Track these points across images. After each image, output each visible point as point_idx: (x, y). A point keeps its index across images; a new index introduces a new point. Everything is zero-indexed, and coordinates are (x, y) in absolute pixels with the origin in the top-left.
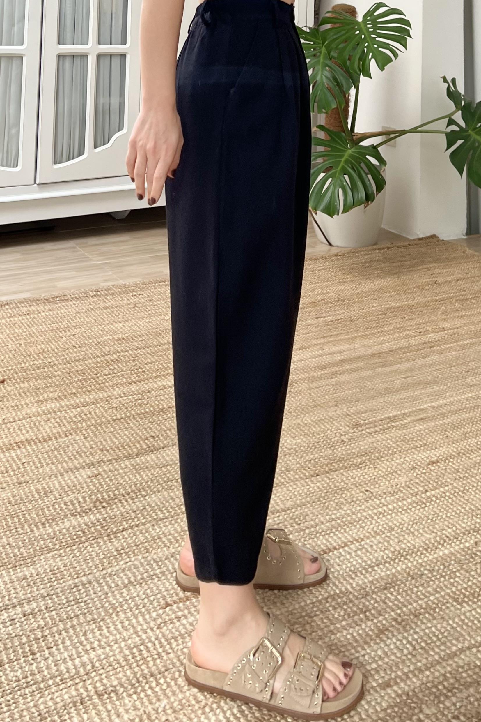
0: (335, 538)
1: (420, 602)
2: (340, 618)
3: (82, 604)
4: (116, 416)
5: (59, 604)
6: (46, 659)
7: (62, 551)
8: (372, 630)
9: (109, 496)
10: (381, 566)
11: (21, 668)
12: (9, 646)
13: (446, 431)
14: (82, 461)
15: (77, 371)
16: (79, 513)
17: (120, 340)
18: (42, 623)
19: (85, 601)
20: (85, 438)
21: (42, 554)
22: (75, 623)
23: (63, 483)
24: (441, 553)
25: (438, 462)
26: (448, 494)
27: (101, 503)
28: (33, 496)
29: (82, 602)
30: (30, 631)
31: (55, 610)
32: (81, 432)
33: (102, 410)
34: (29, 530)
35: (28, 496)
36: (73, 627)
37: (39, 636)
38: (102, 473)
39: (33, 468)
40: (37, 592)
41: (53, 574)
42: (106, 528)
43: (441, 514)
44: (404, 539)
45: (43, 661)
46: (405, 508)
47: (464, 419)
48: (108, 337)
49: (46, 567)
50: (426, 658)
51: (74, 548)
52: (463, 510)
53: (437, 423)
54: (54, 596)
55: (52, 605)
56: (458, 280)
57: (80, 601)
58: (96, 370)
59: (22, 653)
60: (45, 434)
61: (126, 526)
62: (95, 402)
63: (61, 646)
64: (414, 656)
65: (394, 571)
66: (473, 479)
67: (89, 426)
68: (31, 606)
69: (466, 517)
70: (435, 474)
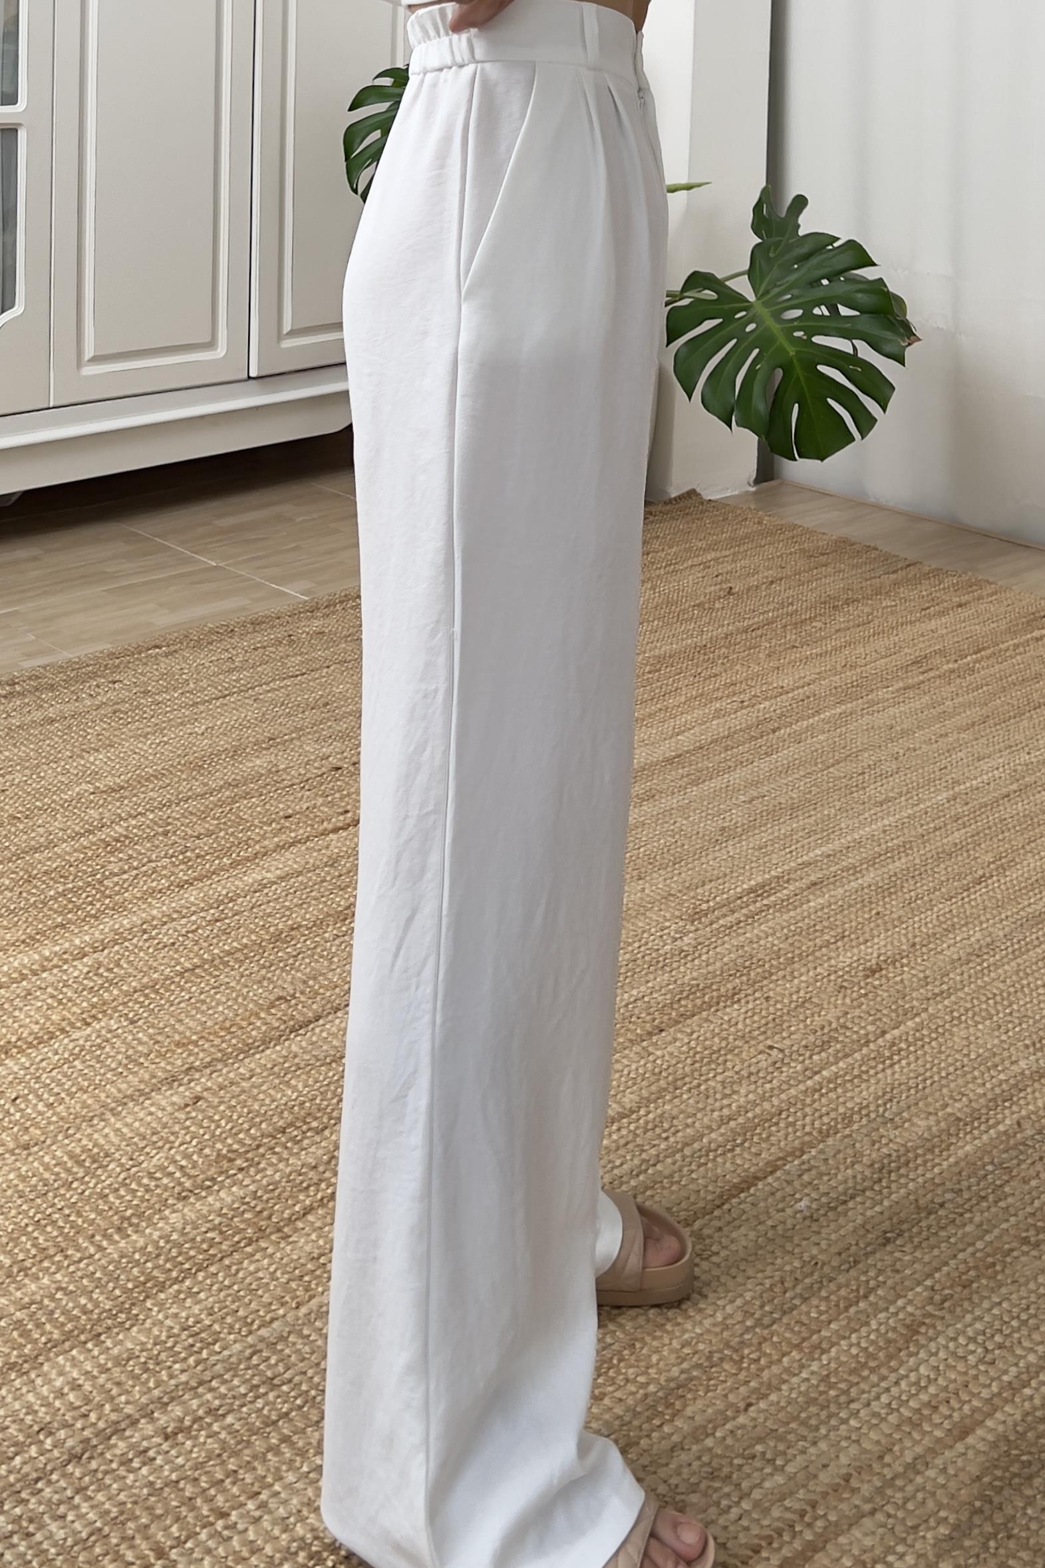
0: (746, 1156)
1: (961, 1256)
2: (823, 1317)
3: (285, 1388)
4: (178, 963)
5: (234, 1397)
6: (257, 1520)
7: (188, 1283)
8: (894, 1329)
9: (241, 1142)
10: (858, 1199)
11: (209, 1551)
12: (159, 1512)
13: (871, 903)
14: (147, 1076)
15: (46, 873)
16: (191, 1191)
17: (113, 790)
18: (212, 1444)
19: (290, 1381)
20: (132, 1022)
21: (147, 1297)
22: (285, 1431)
23: (125, 1130)
24: (961, 1153)
25: (881, 969)
26: (925, 1032)
27: (231, 1160)
28: (68, 1171)
29: (284, 1384)
30: (195, 1468)
31: (228, 1412)
32: (115, 1010)
33: (142, 954)
34: (92, 1250)
35: (58, 1174)
36: (285, 1439)
37: (219, 1476)
38: (205, 1094)
39: (41, 1107)
40: (173, 1382)
41: (192, 1336)
42: (265, 1214)
43: (928, 1074)
44: (882, 1137)
45: (251, 1528)
46: (856, 1072)
47: (896, 874)
48: (84, 786)
49: (168, 1322)
50: (1016, 1365)
51: (213, 1269)
52: (965, 1060)
53: (846, 887)
54: (214, 1384)
55: (217, 1402)
56: (772, 582)
57: (276, 1382)
58: (89, 866)
59: (196, 1518)
60: (36, 1028)
61: (308, 1202)
62: (119, 938)
63: (277, 1488)
64: (993, 1363)
65: (886, 1203)
66: (960, 994)
67: (126, 994)
68: (172, 1415)
69: (976, 1073)
70: (886, 994)
